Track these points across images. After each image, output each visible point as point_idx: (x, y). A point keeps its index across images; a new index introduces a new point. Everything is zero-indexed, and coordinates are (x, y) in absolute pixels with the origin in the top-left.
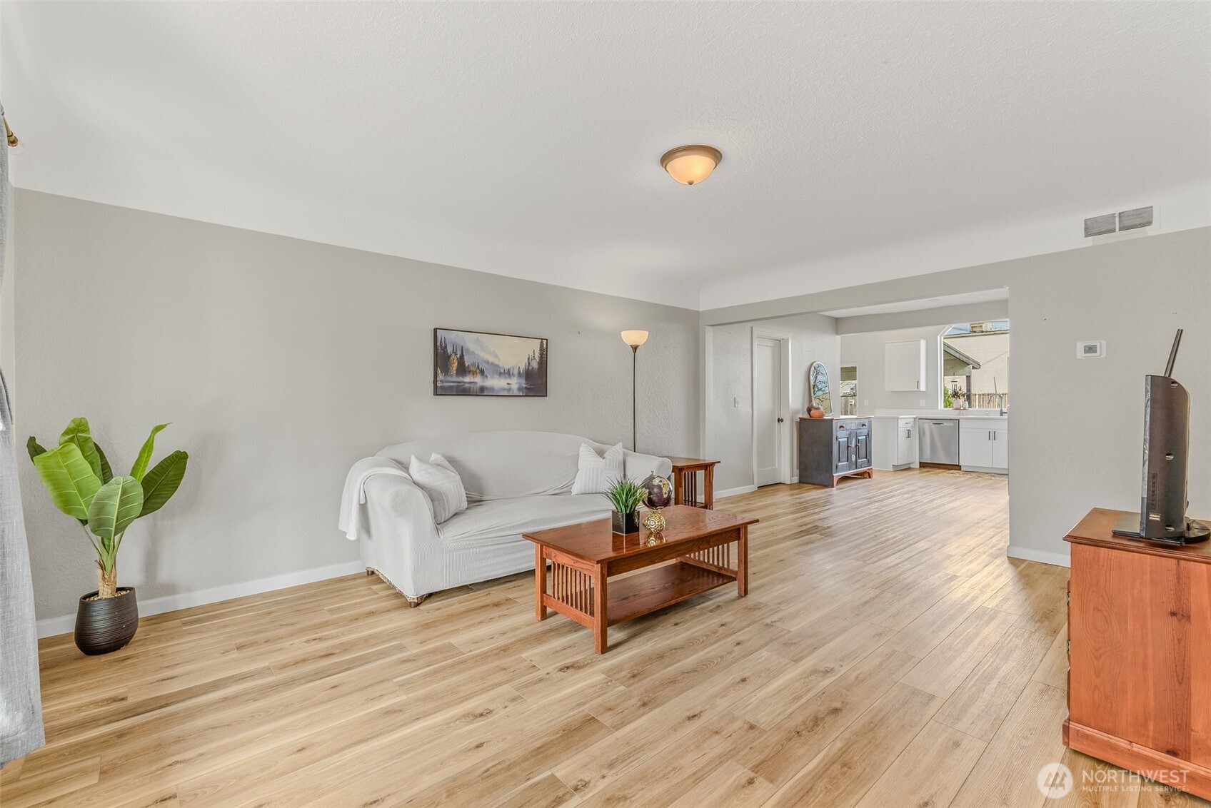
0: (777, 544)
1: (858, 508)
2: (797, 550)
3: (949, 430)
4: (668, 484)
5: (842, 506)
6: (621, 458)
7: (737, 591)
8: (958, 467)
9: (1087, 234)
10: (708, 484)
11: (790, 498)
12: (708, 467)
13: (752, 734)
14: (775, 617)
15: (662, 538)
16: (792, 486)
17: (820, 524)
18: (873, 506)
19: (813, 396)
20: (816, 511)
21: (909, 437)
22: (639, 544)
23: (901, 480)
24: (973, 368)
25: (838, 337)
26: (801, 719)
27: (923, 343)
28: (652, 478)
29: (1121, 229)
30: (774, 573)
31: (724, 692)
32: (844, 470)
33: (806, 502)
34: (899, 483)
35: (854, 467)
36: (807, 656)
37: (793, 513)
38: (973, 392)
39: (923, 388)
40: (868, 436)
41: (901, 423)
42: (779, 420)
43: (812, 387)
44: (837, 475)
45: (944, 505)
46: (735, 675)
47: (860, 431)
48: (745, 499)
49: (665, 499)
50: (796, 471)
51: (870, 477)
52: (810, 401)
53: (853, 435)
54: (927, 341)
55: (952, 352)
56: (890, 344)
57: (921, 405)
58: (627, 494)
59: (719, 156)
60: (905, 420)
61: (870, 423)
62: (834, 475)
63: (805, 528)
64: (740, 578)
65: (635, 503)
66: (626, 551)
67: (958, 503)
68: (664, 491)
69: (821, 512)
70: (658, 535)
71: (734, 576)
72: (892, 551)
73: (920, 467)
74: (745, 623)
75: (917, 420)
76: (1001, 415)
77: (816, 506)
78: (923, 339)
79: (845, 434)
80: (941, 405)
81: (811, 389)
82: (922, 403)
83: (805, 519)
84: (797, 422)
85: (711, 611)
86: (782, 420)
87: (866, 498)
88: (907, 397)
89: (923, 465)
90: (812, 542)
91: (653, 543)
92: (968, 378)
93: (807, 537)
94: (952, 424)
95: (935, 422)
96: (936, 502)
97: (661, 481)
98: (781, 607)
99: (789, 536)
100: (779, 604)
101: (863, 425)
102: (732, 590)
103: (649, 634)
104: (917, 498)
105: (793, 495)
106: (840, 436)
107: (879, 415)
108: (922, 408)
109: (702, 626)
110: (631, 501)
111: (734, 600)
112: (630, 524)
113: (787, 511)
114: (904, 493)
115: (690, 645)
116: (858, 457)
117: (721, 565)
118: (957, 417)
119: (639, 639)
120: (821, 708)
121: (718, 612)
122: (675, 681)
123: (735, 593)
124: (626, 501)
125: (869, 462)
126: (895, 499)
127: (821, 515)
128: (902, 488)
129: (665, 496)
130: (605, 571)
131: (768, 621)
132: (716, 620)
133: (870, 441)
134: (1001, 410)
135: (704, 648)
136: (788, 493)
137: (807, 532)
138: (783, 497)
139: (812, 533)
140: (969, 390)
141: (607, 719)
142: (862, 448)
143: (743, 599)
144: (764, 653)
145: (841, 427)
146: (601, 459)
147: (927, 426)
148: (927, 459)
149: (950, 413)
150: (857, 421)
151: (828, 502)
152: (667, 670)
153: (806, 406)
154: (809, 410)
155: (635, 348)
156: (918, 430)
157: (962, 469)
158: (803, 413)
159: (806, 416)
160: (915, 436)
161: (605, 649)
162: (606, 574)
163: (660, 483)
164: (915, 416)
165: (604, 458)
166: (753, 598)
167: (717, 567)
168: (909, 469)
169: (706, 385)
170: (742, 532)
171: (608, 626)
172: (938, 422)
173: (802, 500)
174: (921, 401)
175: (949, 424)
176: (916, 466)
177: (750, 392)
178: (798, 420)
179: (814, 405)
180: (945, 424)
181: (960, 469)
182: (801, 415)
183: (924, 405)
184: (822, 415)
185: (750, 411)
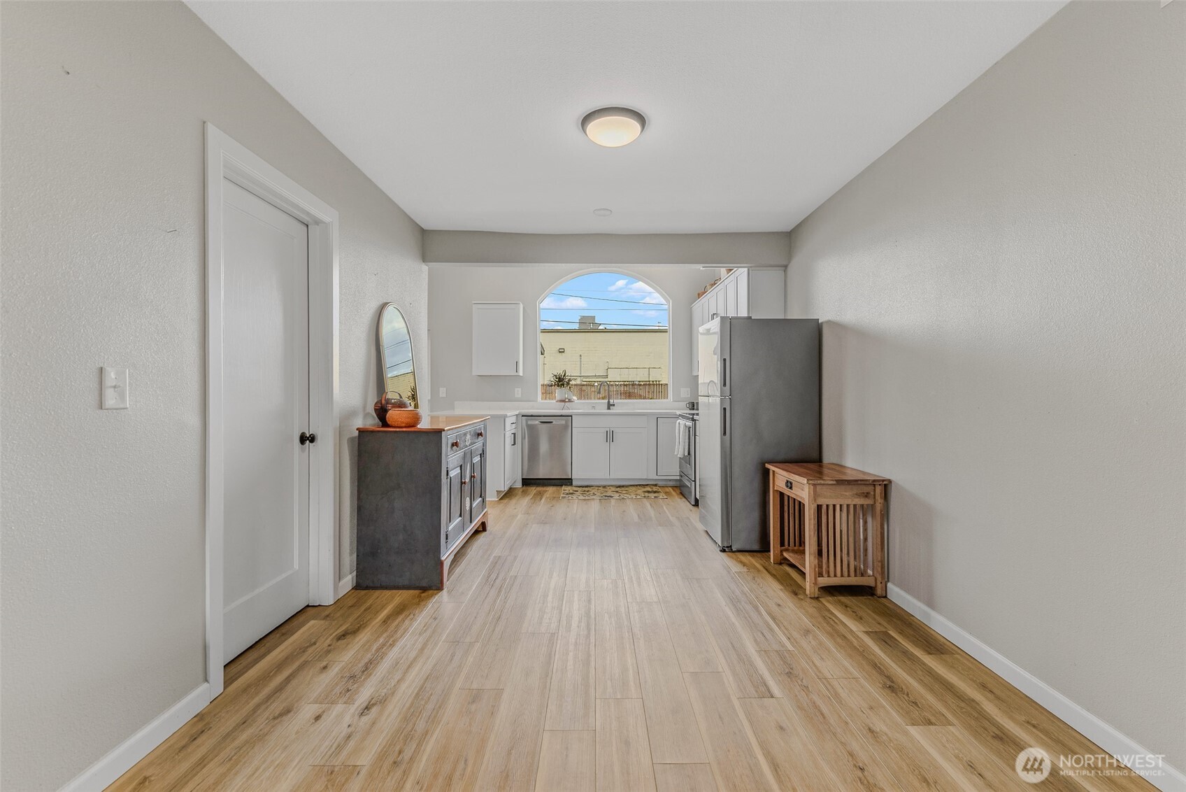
3: (560, 431)
8: (568, 482)
19: (389, 376)
21: (514, 444)
25: (425, 268)
27: (520, 307)
32: (457, 537)
35: (468, 522)
39: (522, 371)
40: (483, 455)
41: (507, 425)
42: (303, 439)
44: (447, 557)
51: (485, 531)
52: (382, 387)
53: (467, 455)
54: (524, 306)
56: (480, 306)
57: (516, 396)
60: (510, 418)
61: (485, 429)
62: (444, 557)
73: (523, 485)
75: (521, 417)
76: (609, 408)
78: (520, 301)
79: (458, 457)
86: (312, 439)
88: (498, 385)
89: (527, 482)
94: (563, 422)
95: (542, 420)
101: (479, 435)
108: (523, 401)
116: (472, 499)
125: (484, 502)
133: (484, 462)
134: (609, 402)
142: (476, 479)
145: (454, 443)
148: (531, 474)
150: (472, 430)
153: (372, 401)
154: (381, 412)
157: (574, 483)
158: (366, 415)
159: (375, 424)
164: (517, 413)
168: (513, 492)
172: (545, 420)
174: (516, 389)
175: (562, 422)
176: (519, 485)
177: (192, 350)
178: (356, 433)
179: (389, 396)
180: (554, 423)
181: (571, 485)
182: (359, 423)
183: (520, 396)
184: (416, 419)
185: (194, 420)
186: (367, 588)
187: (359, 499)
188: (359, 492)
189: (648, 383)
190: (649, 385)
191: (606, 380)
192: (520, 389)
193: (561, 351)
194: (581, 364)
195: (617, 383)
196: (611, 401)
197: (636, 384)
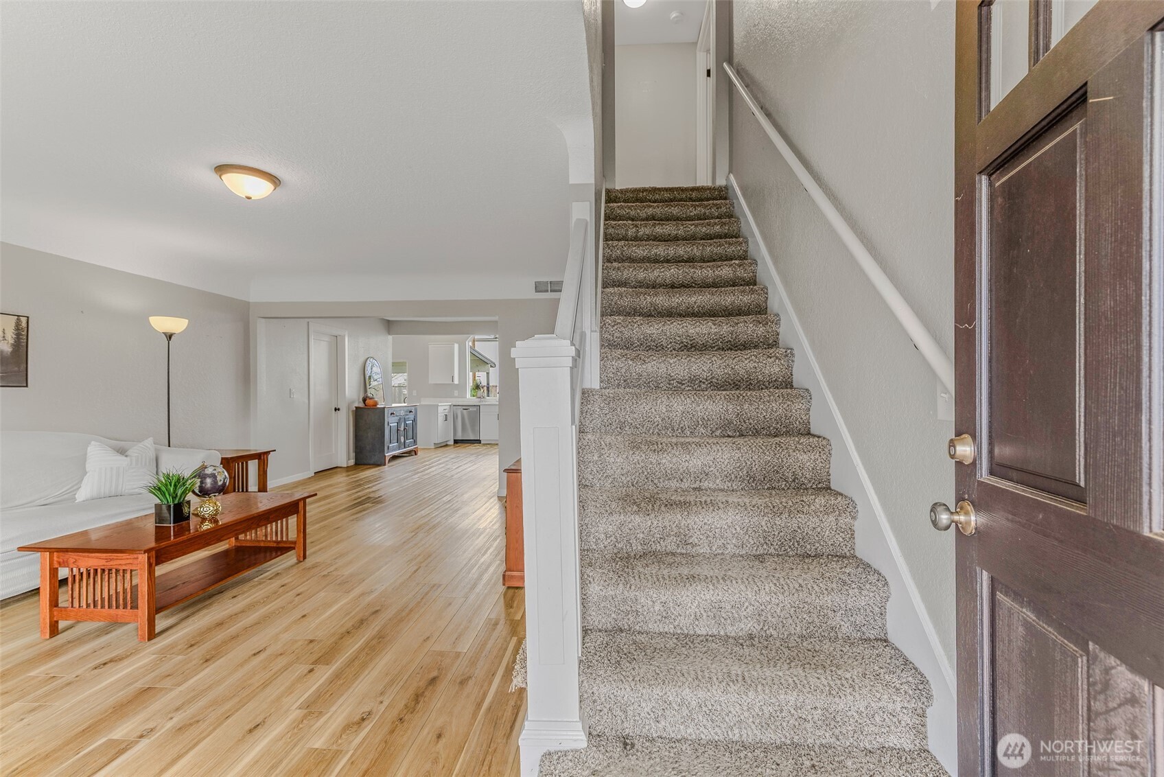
0: (334, 516)
1: (404, 479)
2: (351, 518)
3: (473, 414)
4: (223, 472)
5: (391, 479)
6: (152, 455)
7: (296, 559)
8: (479, 441)
9: (537, 290)
10: (262, 473)
11: (347, 478)
12: (262, 457)
13: (311, 645)
14: (332, 569)
15: (218, 521)
16: (348, 469)
17: (371, 495)
18: (416, 476)
19: (368, 387)
20: (369, 486)
21: (446, 420)
22: (190, 530)
23: (439, 455)
24: (491, 366)
25: (390, 337)
26: (351, 624)
27: (456, 346)
28: (204, 467)
29: (551, 291)
30: (331, 538)
31: (286, 629)
32: (395, 450)
33: (361, 480)
34: (438, 457)
35: (403, 447)
36: (356, 587)
37: (348, 490)
38: (491, 384)
39: (456, 382)
40: (414, 421)
41: (440, 409)
42: (336, 409)
43: (367, 378)
44: (388, 455)
45: (466, 469)
46: (297, 614)
47: (407, 416)
48: (302, 484)
49: (219, 486)
50: (352, 455)
51: (416, 454)
52: (366, 391)
53: (403, 420)
54: (459, 345)
55: (476, 354)
57: (455, 395)
58: (175, 486)
59: (277, 182)
60: (443, 407)
61: (416, 410)
62: (386, 455)
63: (359, 500)
64: (299, 547)
65: (184, 493)
66: (174, 538)
67: (476, 466)
68: (218, 478)
69: (373, 486)
70: (214, 520)
71: (292, 546)
72: (426, 506)
74: (305, 579)
75: (452, 407)
77: (370, 482)
78: (457, 343)
79: (395, 419)
80: (468, 395)
81: (365, 381)
82: (456, 393)
83: (359, 494)
84: (353, 411)
85: (270, 579)
86: (339, 410)
87: (411, 471)
88: (445, 390)
89: (456, 442)
90: (364, 510)
91: (207, 526)
92: (488, 373)
93: (361, 507)
95: (465, 407)
96: (461, 467)
97: (215, 470)
98: (337, 561)
99: (344, 509)
100: (335, 559)
101: (410, 412)
102: (290, 559)
103: (205, 611)
104: (448, 467)
105: (349, 476)
106: (390, 422)
107: (422, 403)
108: (456, 397)
109: (261, 592)
110: (179, 492)
111: (292, 566)
112: (180, 513)
113: (343, 489)
114: (440, 464)
115: (251, 607)
116: (406, 438)
117: (279, 539)
118: (478, 404)
119: (193, 618)
120: (366, 614)
121: (278, 577)
122: (238, 636)
123: (294, 560)
124: (175, 491)
125: (415, 442)
126: (433, 469)
127: (374, 489)
128: (439, 460)
129: (220, 483)
130: (153, 561)
131: (325, 573)
132: (276, 583)
133: (416, 424)
135: (265, 606)
136: (344, 474)
137: (360, 503)
138: (341, 479)
139: (364, 503)
140: (488, 384)
141: (167, 683)
142: (409, 431)
143: (302, 563)
144: (322, 594)
145: (392, 414)
146: (124, 458)
147: (459, 411)
148: (459, 437)
149: (474, 401)
150: (406, 409)
151: (380, 477)
152: (228, 631)
153: (362, 396)
154: (364, 400)
155: (169, 337)
156: (452, 417)
157: (482, 442)
158: (359, 402)
159: (362, 405)
160: (450, 419)
161: (152, 635)
162: (154, 562)
163: (214, 472)
165: (126, 456)
166: (310, 561)
167: (277, 542)
168: (447, 445)
169: (258, 377)
170: (301, 504)
171: (156, 614)
172: (466, 408)
173: (358, 479)
174: (452, 391)
175: (476, 409)
176: (452, 442)
177: (306, 383)
178: (355, 409)
179: (369, 395)
180: (473, 410)
181: (480, 443)
182: (357, 405)
183: (457, 395)
184: (376, 404)
185: (307, 401)
186: (359, 465)
187: (356, 432)
188: (356, 430)
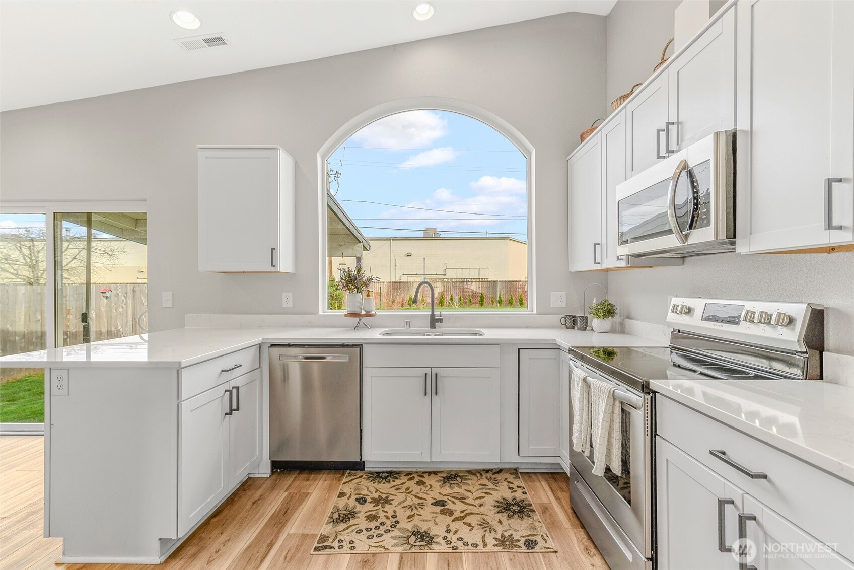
39: (287, 266)
57: (285, 305)
73: (272, 473)
76: (433, 326)
88: (251, 286)
89: (281, 467)
94: (345, 359)
134: (433, 315)
157: (366, 470)
164: (258, 340)
174: (284, 294)
175: (342, 357)
176: (264, 470)
180: (329, 358)
183: (290, 305)
189: (478, 280)
190: (480, 282)
191: (445, 278)
192: (290, 294)
193: (409, 255)
194: (424, 265)
195: (453, 281)
196: (437, 313)
197: (469, 282)
